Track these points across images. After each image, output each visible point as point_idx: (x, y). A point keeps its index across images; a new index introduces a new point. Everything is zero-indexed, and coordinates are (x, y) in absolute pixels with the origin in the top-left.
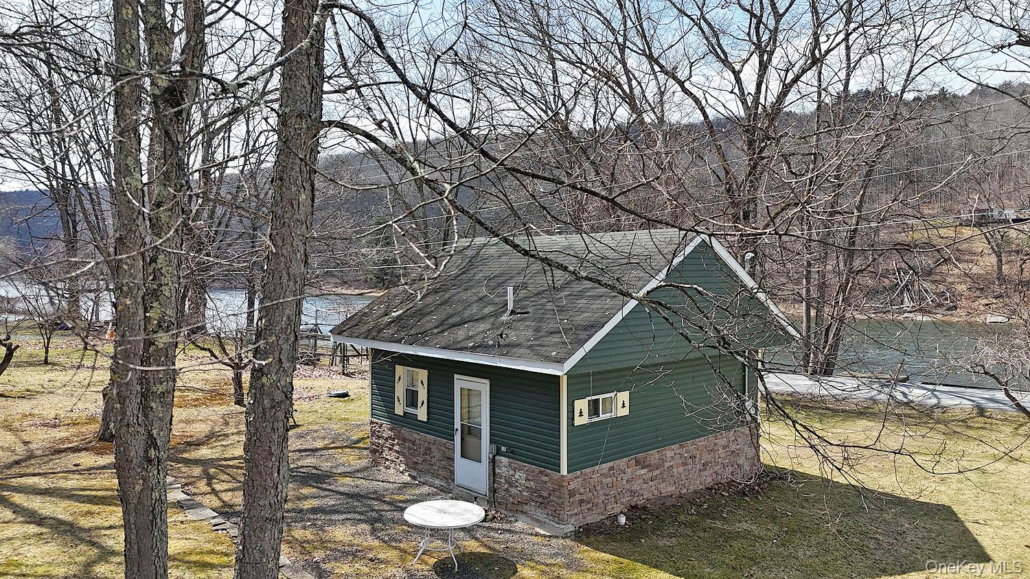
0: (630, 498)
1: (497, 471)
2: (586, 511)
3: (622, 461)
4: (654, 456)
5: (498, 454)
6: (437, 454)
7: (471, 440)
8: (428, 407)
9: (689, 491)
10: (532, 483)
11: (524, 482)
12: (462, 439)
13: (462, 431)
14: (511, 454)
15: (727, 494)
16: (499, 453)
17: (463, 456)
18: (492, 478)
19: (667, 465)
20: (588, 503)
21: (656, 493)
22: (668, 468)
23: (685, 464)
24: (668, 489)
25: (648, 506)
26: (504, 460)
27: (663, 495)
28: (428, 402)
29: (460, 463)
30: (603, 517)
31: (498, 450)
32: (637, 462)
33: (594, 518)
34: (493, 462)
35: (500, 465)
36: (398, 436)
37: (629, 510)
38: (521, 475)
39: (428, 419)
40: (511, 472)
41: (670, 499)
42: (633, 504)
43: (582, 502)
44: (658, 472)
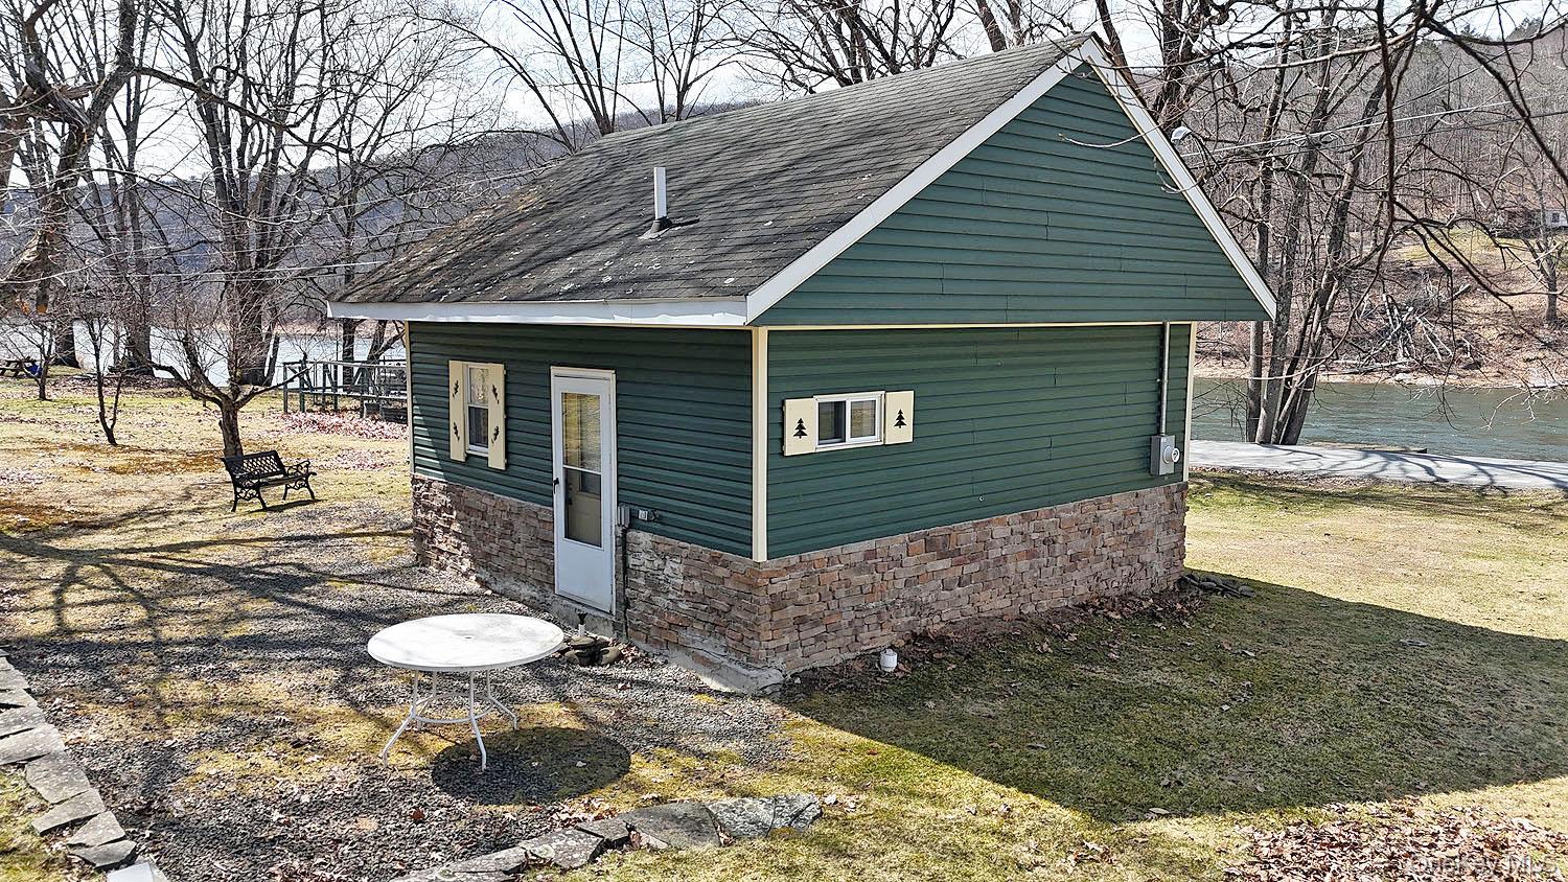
0: (911, 618)
1: (631, 561)
2: (812, 641)
3: (896, 540)
4: (966, 534)
5: (631, 526)
6: (523, 535)
7: (583, 500)
8: (507, 442)
9: (1040, 610)
10: (697, 583)
11: (680, 581)
12: (568, 502)
13: (566, 481)
14: (659, 523)
15: (1119, 617)
16: (633, 523)
17: (568, 535)
18: (621, 576)
19: (994, 553)
20: (816, 624)
21: (969, 609)
22: (997, 560)
23: (1031, 555)
24: (995, 603)
25: (951, 635)
26: (644, 538)
27: (982, 615)
28: (507, 430)
29: (563, 547)
30: (851, 656)
31: (633, 516)
32: (930, 544)
33: (827, 657)
34: (623, 544)
35: (638, 548)
36: (458, 504)
37: (908, 642)
38: (675, 566)
39: (507, 465)
40: (658, 562)
41: (998, 623)
42: (918, 631)
43: (803, 623)
44: (974, 567)
